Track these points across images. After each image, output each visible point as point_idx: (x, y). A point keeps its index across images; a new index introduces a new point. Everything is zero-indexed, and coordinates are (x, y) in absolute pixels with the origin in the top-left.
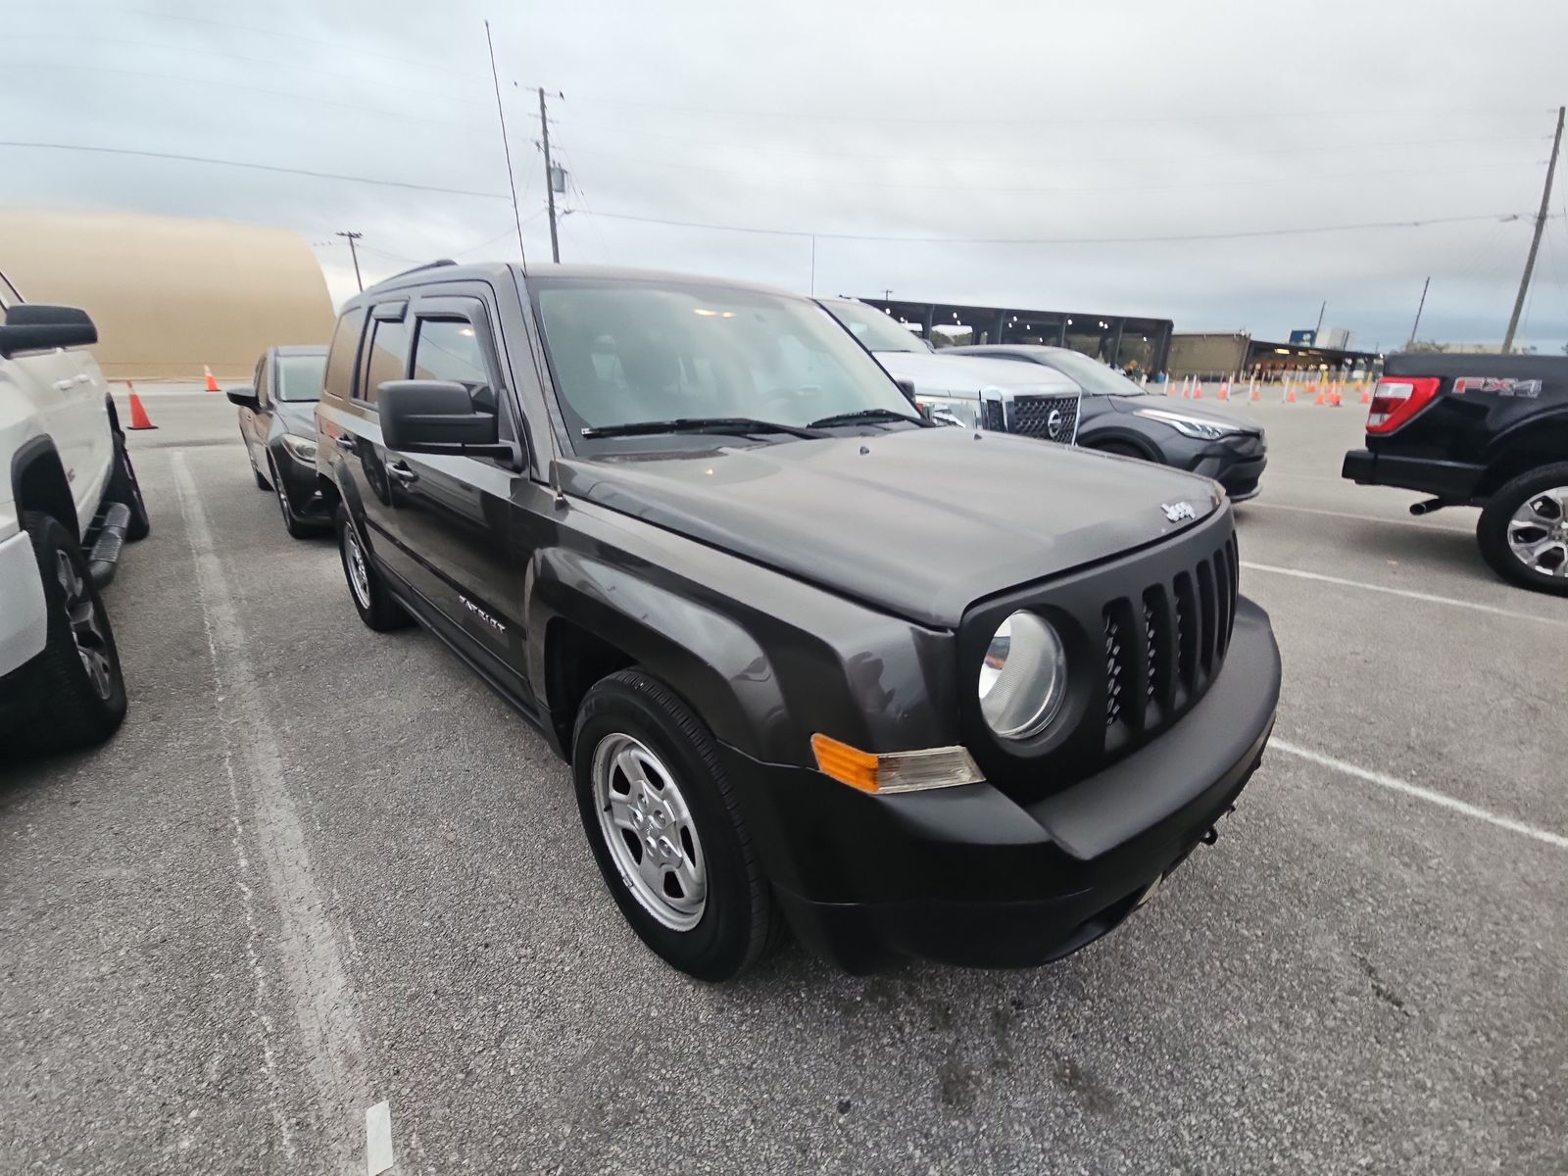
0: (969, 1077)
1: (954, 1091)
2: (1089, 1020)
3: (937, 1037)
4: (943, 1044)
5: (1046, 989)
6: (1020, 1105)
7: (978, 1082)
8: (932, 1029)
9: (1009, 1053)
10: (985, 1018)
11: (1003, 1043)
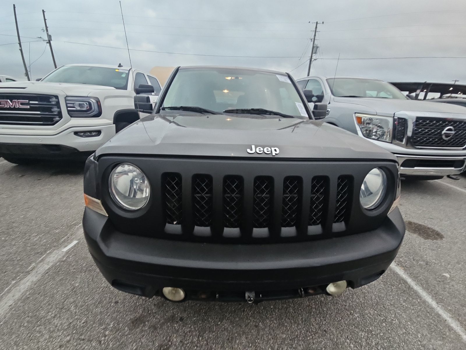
0: (144, 323)
1: (136, 322)
2: (192, 342)
3: (153, 307)
4: (152, 310)
5: (195, 323)
6: (143, 341)
7: (144, 326)
8: (155, 305)
9: (160, 327)
10: (169, 314)
11: (163, 324)
